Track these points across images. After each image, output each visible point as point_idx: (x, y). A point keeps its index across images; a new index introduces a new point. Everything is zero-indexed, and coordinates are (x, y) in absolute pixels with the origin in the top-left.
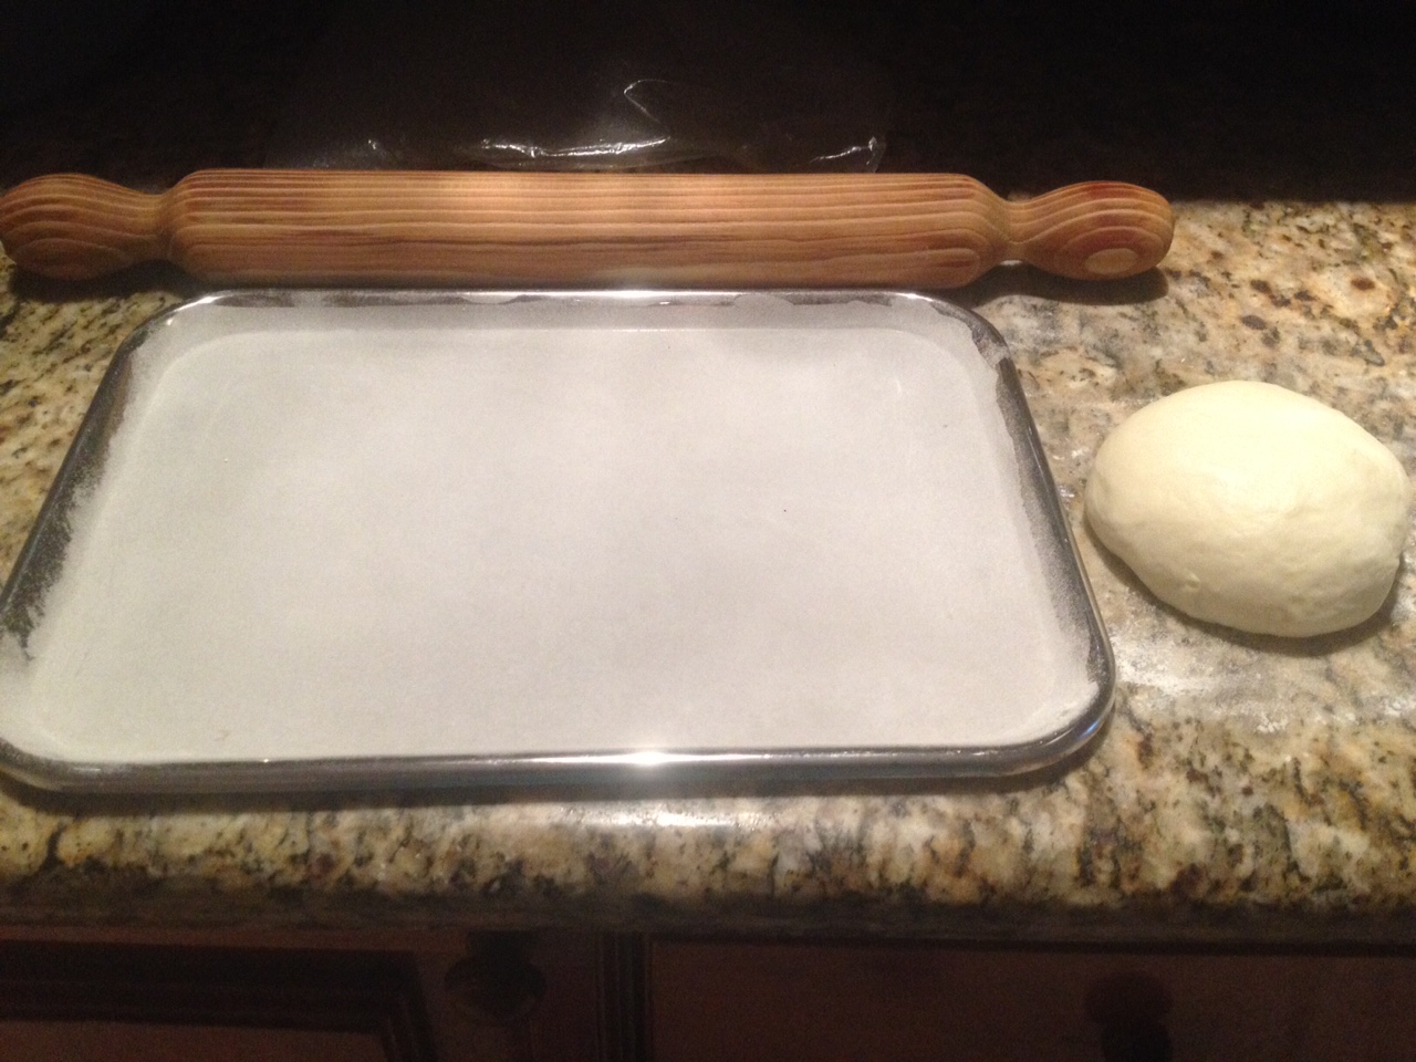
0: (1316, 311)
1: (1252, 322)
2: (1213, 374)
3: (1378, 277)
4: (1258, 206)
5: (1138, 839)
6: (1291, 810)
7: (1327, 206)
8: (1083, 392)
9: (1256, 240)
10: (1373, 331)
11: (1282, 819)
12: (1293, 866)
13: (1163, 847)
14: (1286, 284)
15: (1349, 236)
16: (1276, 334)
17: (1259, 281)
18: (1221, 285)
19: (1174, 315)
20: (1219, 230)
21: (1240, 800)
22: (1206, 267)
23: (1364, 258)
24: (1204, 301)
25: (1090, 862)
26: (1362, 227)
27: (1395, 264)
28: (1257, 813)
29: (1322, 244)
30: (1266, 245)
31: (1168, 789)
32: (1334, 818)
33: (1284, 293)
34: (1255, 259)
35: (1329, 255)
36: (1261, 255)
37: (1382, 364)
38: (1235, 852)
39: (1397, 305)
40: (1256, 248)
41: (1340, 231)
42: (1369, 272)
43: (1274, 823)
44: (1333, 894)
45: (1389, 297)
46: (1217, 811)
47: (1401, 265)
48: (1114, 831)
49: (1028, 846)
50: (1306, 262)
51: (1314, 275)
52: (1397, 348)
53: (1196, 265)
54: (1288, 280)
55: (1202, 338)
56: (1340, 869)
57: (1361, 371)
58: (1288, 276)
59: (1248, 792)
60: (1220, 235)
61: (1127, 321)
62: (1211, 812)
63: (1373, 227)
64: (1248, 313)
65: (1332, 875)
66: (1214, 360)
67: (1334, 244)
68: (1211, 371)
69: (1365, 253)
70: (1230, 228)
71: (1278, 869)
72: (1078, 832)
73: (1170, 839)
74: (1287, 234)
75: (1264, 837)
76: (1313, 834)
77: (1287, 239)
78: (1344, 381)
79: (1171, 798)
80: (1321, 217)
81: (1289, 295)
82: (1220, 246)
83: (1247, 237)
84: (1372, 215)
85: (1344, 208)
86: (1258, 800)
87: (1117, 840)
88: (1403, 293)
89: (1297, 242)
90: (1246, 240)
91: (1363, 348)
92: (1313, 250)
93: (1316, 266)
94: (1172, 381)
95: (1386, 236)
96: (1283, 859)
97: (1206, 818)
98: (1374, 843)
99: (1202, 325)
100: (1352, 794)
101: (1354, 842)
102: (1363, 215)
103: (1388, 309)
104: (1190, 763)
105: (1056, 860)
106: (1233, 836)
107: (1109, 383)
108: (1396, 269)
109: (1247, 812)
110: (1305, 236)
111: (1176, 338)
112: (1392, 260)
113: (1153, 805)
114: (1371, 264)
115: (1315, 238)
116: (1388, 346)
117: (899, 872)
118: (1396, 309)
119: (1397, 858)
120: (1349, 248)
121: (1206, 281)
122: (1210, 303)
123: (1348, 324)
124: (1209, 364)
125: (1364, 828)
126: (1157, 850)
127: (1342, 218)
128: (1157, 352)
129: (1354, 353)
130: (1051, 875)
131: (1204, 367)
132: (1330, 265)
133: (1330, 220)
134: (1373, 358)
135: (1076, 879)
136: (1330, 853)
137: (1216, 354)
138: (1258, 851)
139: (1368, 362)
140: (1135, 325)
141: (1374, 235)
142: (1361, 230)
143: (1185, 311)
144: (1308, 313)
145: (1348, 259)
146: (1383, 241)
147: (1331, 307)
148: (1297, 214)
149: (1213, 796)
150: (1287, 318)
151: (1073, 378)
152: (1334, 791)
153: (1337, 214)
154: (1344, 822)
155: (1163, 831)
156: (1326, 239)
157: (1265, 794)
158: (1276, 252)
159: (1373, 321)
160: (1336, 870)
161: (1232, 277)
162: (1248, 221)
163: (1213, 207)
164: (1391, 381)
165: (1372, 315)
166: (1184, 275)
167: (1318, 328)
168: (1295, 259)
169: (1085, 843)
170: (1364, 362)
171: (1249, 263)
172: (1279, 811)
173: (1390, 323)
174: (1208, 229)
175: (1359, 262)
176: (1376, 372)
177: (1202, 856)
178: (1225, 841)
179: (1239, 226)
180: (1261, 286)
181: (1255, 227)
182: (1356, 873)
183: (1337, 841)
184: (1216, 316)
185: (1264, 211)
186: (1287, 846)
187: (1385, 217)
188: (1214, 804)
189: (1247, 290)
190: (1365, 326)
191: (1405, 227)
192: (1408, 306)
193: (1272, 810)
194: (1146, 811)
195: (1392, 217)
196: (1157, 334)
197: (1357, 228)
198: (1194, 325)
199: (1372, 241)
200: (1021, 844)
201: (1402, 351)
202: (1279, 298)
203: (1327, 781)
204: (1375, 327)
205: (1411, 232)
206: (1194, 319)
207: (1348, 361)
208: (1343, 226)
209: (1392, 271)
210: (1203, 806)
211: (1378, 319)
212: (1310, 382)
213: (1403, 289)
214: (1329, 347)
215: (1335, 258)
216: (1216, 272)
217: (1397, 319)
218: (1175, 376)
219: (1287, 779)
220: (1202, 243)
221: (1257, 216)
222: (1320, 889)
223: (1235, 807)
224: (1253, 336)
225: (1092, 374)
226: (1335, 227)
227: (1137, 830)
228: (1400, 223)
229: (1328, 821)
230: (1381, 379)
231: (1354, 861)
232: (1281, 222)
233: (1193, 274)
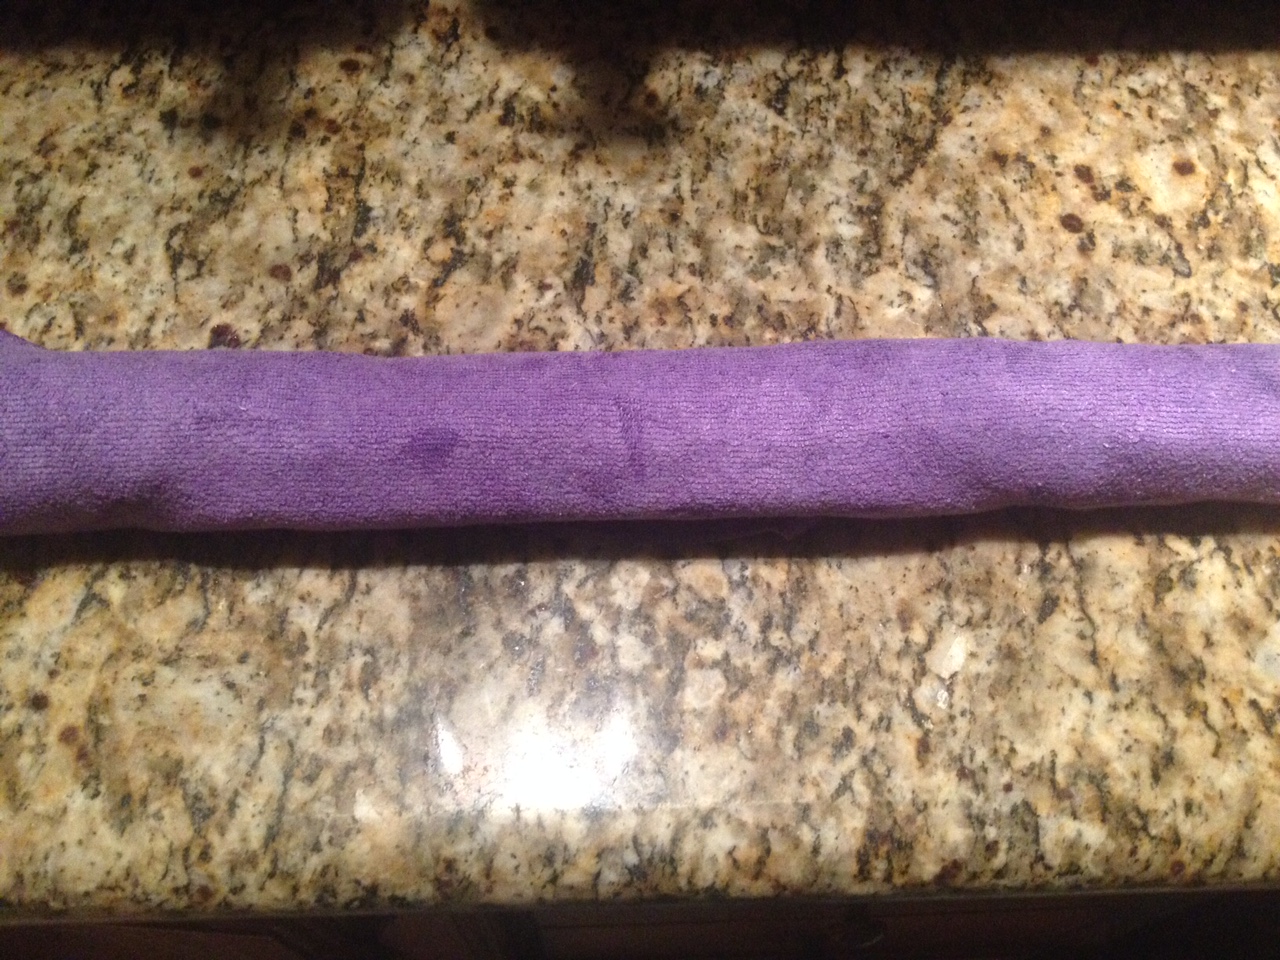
0: (1134, 206)
1: (1071, 223)
2: (1024, 293)
3: (1199, 157)
4: (1092, 61)
5: (909, 840)
6: (1044, 806)
7: (1162, 58)
8: (900, 321)
9: (1086, 109)
10: (1185, 231)
11: (1034, 814)
12: (1040, 858)
13: (931, 845)
14: (1108, 171)
15: (1178, 100)
16: (1091, 237)
17: (1083, 166)
18: (1045, 173)
19: (995, 216)
20: (1051, 95)
21: (1001, 795)
22: (1033, 149)
23: (1190, 132)
24: (1025, 196)
25: (867, 862)
26: (1193, 87)
27: (1219, 138)
28: (1014, 810)
29: (1150, 114)
30: (1095, 117)
31: (939, 788)
32: (1081, 811)
33: (1105, 182)
34: (1082, 135)
35: (1156, 128)
36: (1088, 129)
37: (1188, 275)
38: (991, 848)
39: (1213, 195)
40: (1084, 120)
41: (1170, 94)
42: (1192, 150)
43: (1027, 819)
44: (1071, 879)
45: (1207, 184)
46: (980, 808)
47: (1224, 140)
48: (890, 834)
49: (816, 850)
50: (1132, 138)
51: (1137, 155)
52: (1205, 253)
53: (1024, 145)
54: (1111, 164)
55: (1020, 245)
56: (1079, 859)
57: (1168, 284)
58: (1112, 158)
59: (1008, 788)
60: (1051, 103)
61: (948, 225)
62: (975, 811)
63: (1203, 87)
64: (1069, 210)
65: (1072, 864)
66: (1028, 275)
67: (1163, 112)
68: (1024, 290)
69: (1192, 125)
70: (1061, 92)
71: (1026, 861)
72: (859, 834)
73: (937, 839)
74: (1117, 99)
75: (1018, 832)
76: (1060, 829)
77: (1117, 106)
78: (1149, 299)
79: (942, 797)
80: (1155, 75)
81: (1110, 184)
82: (1048, 117)
83: (1076, 104)
84: (1205, 69)
85: (1178, 60)
86: (1016, 797)
87: (892, 842)
88: (1221, 179)
89: (1126, 111)
90: (1076, 109)
91: (1174, 254)
92: (1141, 123)
93: (1141, 144)
94: (985, 305)
95: (1216, 100)
96: (1033, 853)
97: (969, 816)
98: (1111, 835)
99: (1022, 229)
100: (1098, 787)
101: (1094, 834)
102: (1195, 70)
103: (1204, 201)
104: (960, 758)
105: (839, 861)
106: (991, 833)
107: (924, 310)
108: (1219, 147)
109: (1006, 809)
110: (1135, 101)
111: (995, 247)
112: (1217, 133)
113: (926, 805)
114: (1195, 140)
115: (1145, 104)
116: (1197, 250)
117: (706, 877)
118: (1212, 202)
119: (1128, 847)
120: (1176, 117)
121: (1031, 166)
122: (1032, 198)
123: (1163, 222)
124: (1023, 281)
125: (1104, 821)
126: (925, 850)
127: (1175, 76)
128: (974, 267)
129: (1165, 260)
130: (834, 874)
131: (1017, 285)
132: (1155, 142)
133: (1162, 81)
134: (1182, 268)
135: (855, 876)
136: (1073, 846)
137: (1032, 267)
138: (1010, 848)
139: (1176, 272)
140: (956, 230)
141: (1203, 99)
142: (1191, 91)
143: (1007, 210)
144: (1125, 209)
145: (1174, 133)
146: (1211, 107)
147: (1149, 199)
148: (1131, 71)
149: (978, 794)
150: (1103, 216)
151: (891, 303)
152: (1082, 784)
153: (1169, 71)
154: (1089, 816)
155: (932, 831)
156: (1155, 106)
157: (1023, 790)
158: (1105, 125)
159: (1187, 216)
160: (1075, 860)
161: (1056, 162)
162: (1080, 84)
163: (1046, 63)
164: (1195, 296)
165: (1187, 209)
166: (1010, 159)
167: (1133, 229)
168: (1122, 135)
169: (865, 846)
170: (1172, 273)
171: (1075, 142)
172: (1033, 807)
173: (1205, 222)
174: (1040, 95)
175: (1184, 137)
176: (1183, 285)
177: (962, 853)
178: (984, 838)
179: (1071, 89)
180: (1084, 173)
181: (1087, 90)
182: (1092, 860)
183: (1080, 834)
184: (1036, 216)
185: (1098, 68)
186: (1036, 841)
187: (1217, 73)
188: (978, 801)
189: (1070, 179)
190: (1179, 224)
191: (1236, 86)
192: (1224, 195)
193: (1026, 804)
194: (919, 811)
195: (1223, 73)
196: (977, 243)
197: (1188, 89)
198: (1014, 228)
199: (1200, 108)
200: (810, 849)
201: (1210, 258)
202: (1100, 190)
203: (1077, 775)
204: (1189, 226)
205: (1239, 93)
206: (1015, 220)
207: (1158, 272)
208: (1174, 87)
209: (1214, 149)
210: (967, 804)
211: (1193, 215)
212: (1117, 301)
213: (1222, 172)
214: (1140, 254)
215: (1161, 133)
216: (1042, 155)
217: (1211, 215)
218: (989, 298)
219: (1042, 773)
220: (1033, 114)
221: (1092, 75)
222: (1060, 875)
223: (995, 805)
224: (1070, 240)
225: (909, 297)
226: (1166, 88)
227: (910, 830)
228: (1230, 81)
229: (1075, 816)
230: (1186, 295)
231: (1092, 851)
232: (1114, 83)
233: (1020, 158)
